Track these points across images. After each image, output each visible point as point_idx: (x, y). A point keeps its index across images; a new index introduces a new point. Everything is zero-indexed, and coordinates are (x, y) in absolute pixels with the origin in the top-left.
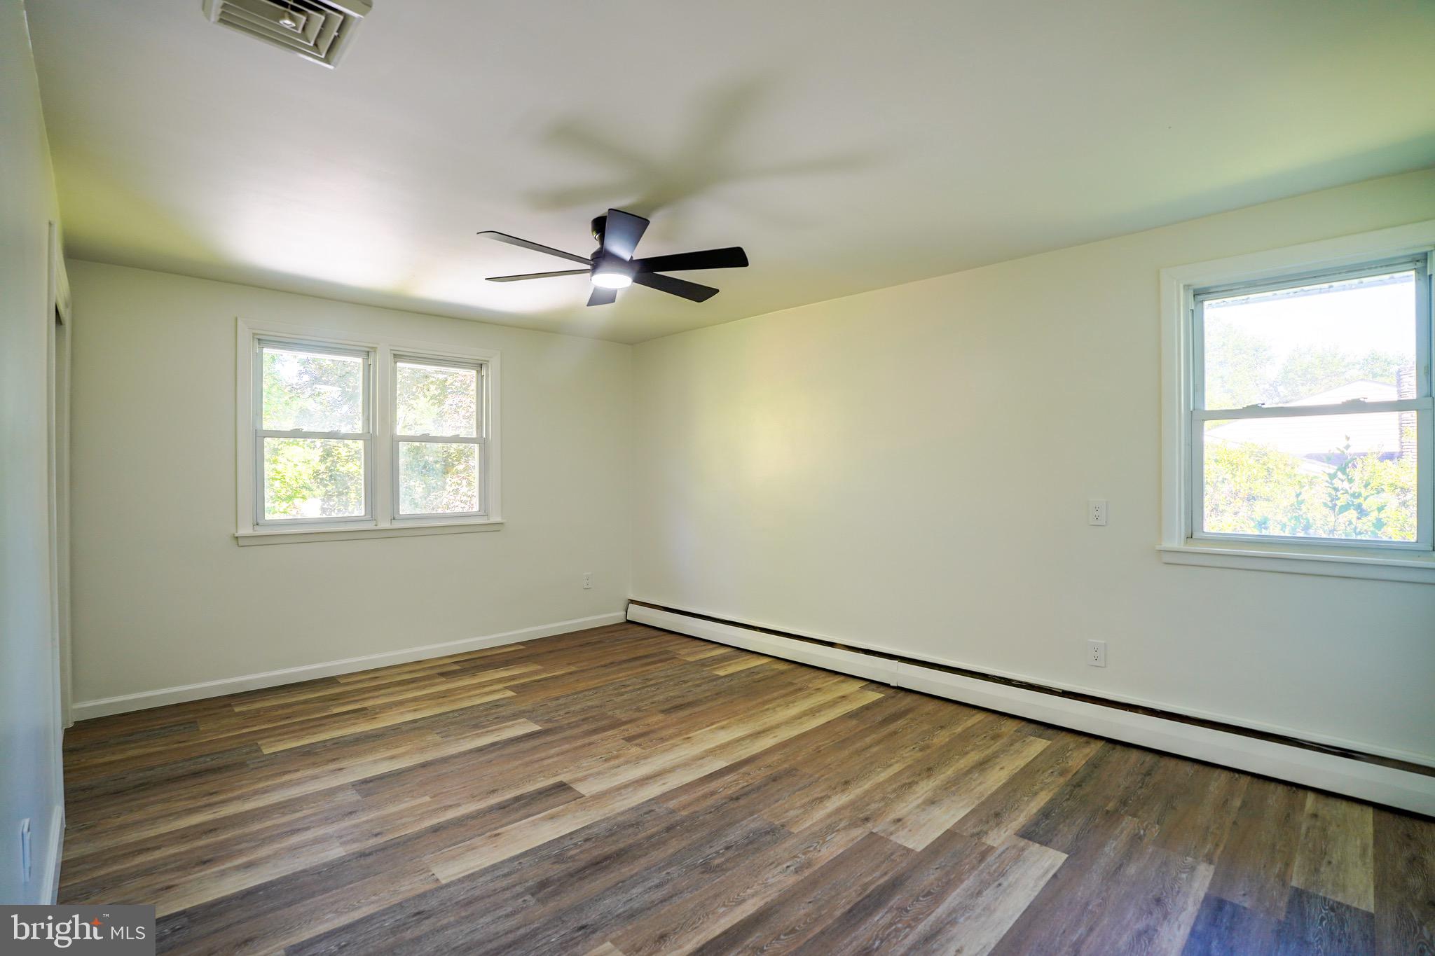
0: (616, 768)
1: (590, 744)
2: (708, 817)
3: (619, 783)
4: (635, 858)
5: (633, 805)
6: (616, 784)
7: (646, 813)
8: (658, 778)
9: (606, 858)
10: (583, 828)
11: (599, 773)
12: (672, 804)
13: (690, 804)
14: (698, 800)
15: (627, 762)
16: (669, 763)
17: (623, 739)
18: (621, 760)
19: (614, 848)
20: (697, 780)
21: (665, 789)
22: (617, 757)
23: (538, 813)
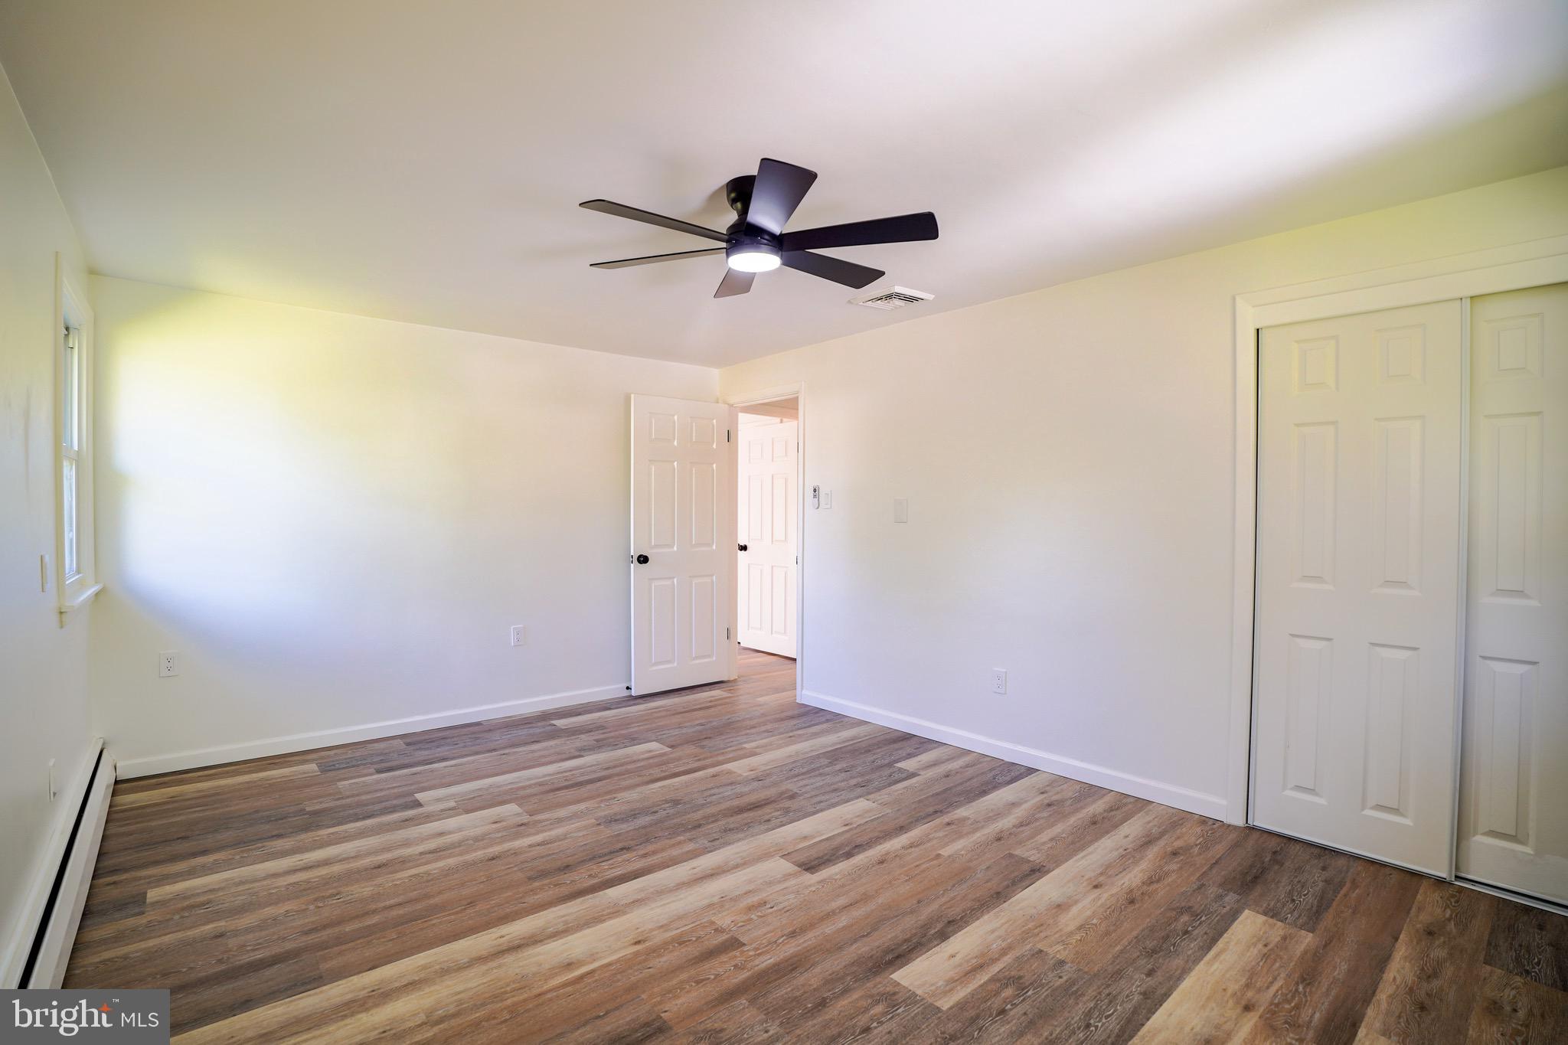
0: (750, 892)
1: (793, 934)
2: (660, 834)
3: (745, 871)
4: (728, 809)
5: (729, 847)
6: (748, 870)
7: (718, 839)
8: (698, 876)
9: (750, 809)
10: (774, 829)
11: (770, 883)
12: (691, 846)
13: (673, 845)
14: (663, 850)
15: (735, 899)
16: (682, 896)
17: (744, 944)
18: (745, 903)
19: (745, 815)
20: (656, 871)
21: (695, 863)
22: (750, 908)
23: (821, 841)
